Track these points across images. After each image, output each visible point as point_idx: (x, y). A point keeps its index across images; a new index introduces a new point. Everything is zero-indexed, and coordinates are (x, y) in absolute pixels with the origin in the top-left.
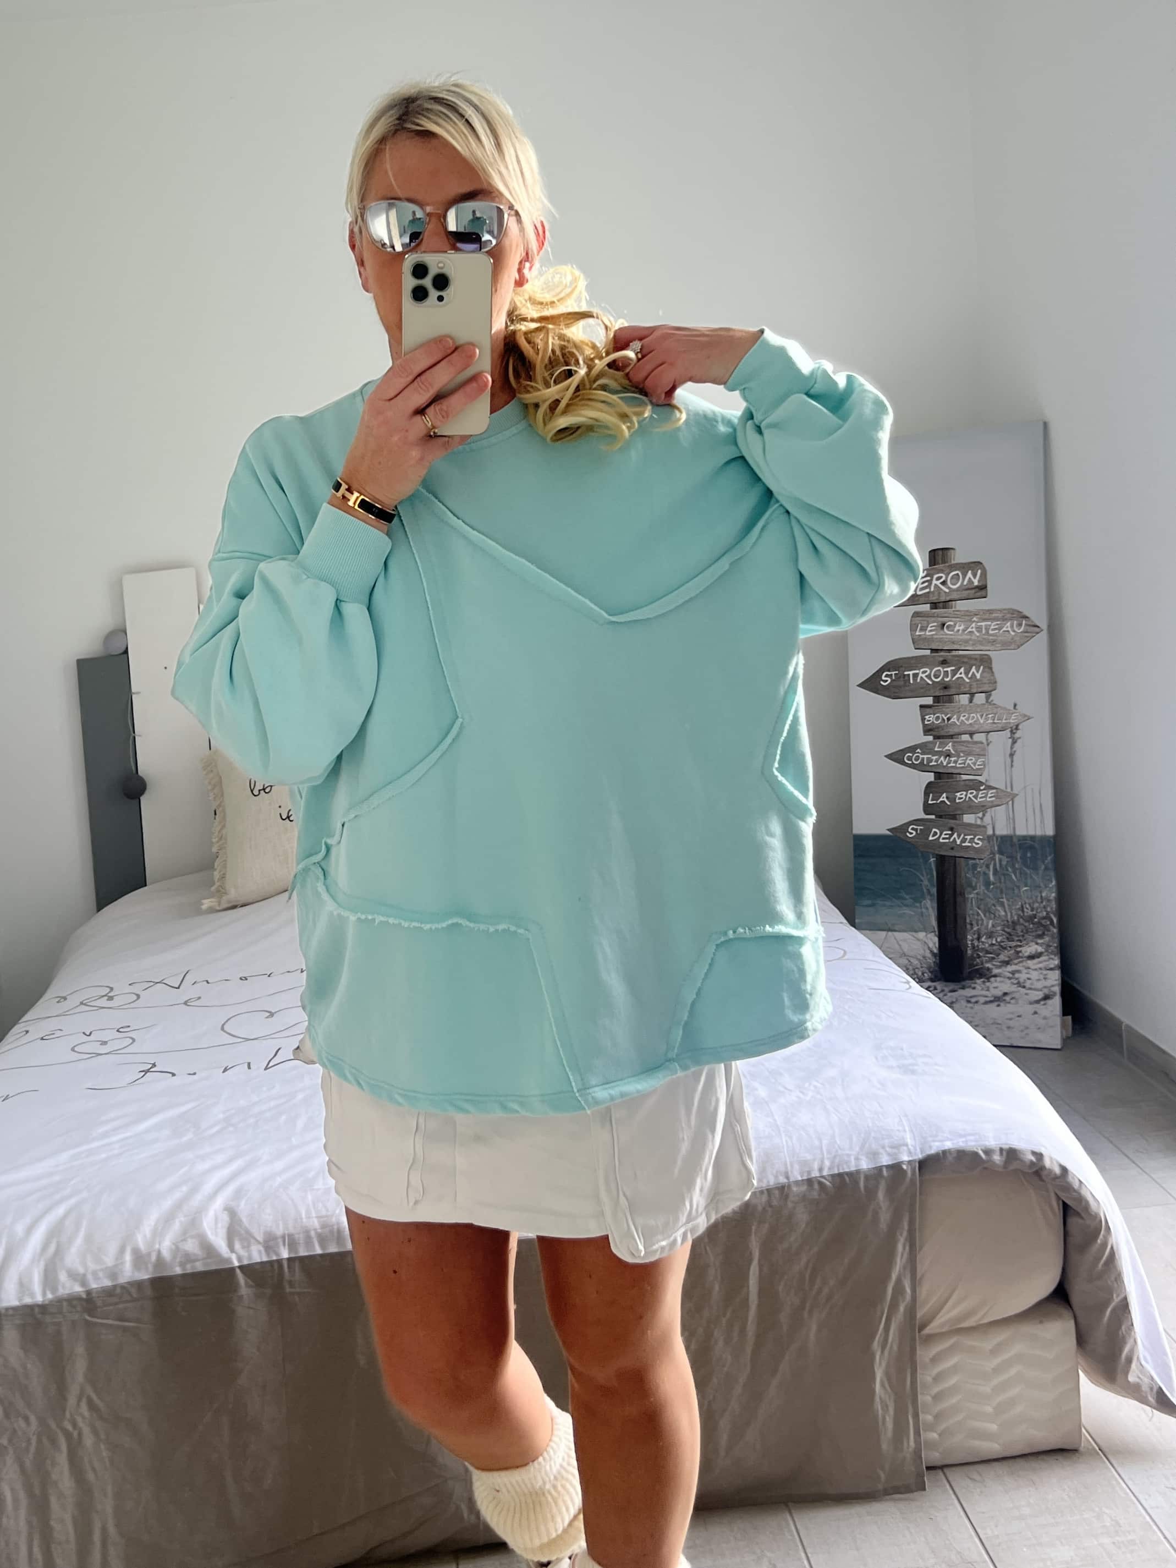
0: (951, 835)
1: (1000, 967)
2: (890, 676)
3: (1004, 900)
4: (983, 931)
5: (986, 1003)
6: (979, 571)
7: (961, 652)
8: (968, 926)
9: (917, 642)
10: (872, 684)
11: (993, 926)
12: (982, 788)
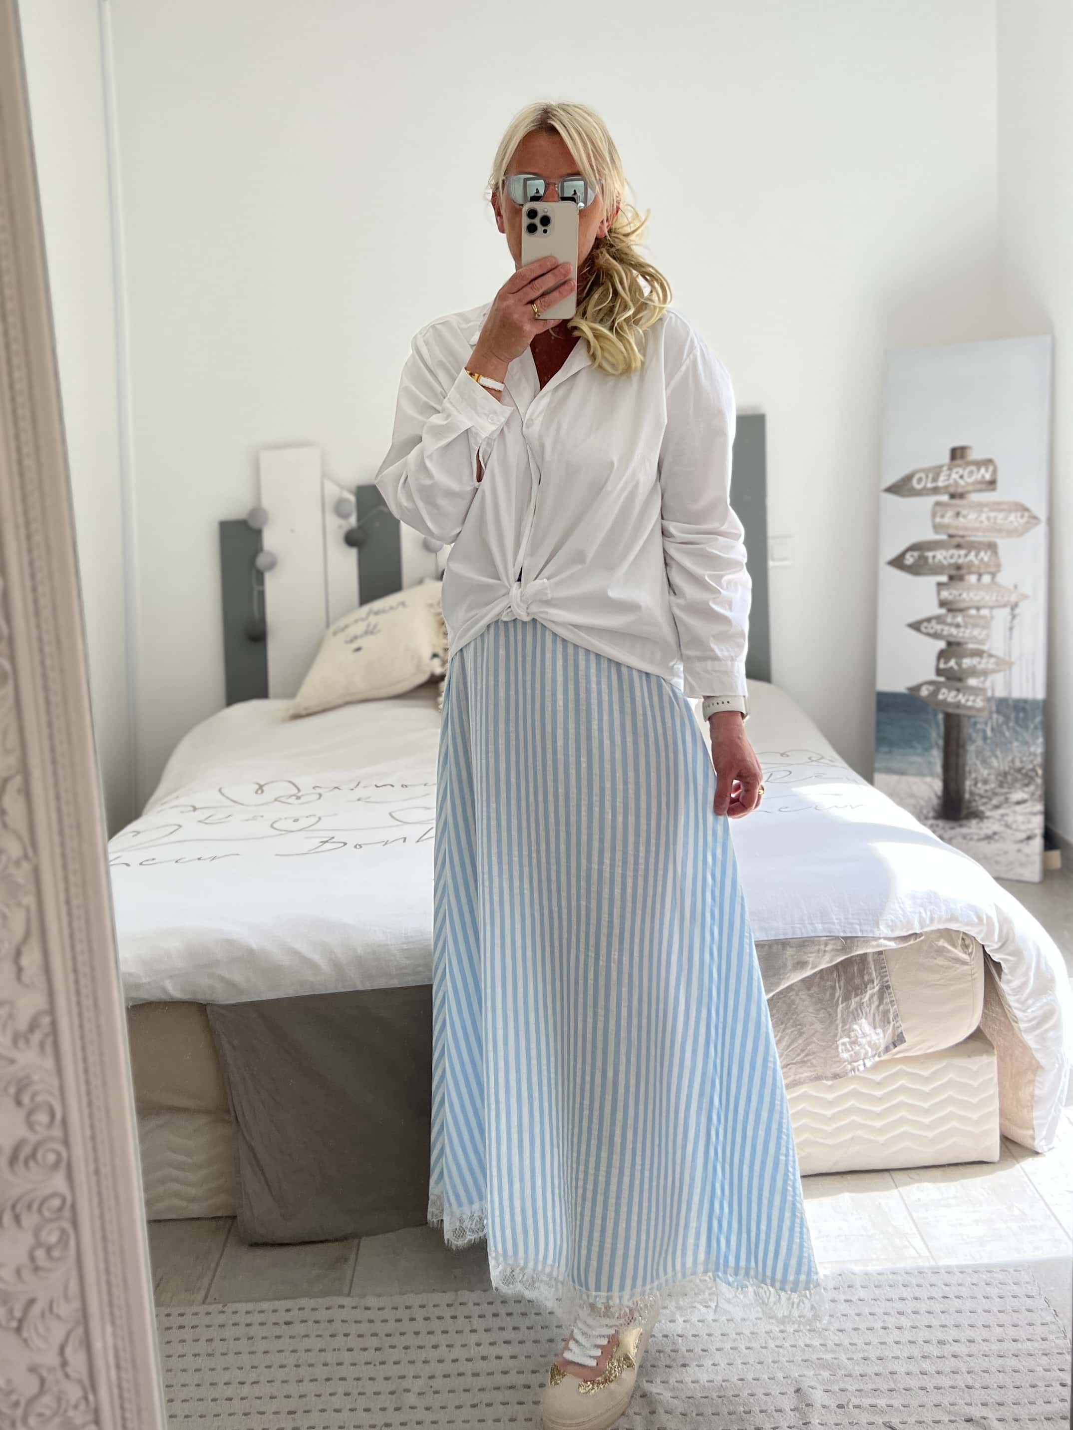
0: (956, 696)
1: (991, 810)
2: (912, 556)
3: (998, 753)
4: (980, 778)
5: (980, 840)
6: (991, 469)
7: (972, 539)
8: (967, 774)
9: (937, 528)
10: (898, 563)
11: (989, 774)
12: (985, 655)
